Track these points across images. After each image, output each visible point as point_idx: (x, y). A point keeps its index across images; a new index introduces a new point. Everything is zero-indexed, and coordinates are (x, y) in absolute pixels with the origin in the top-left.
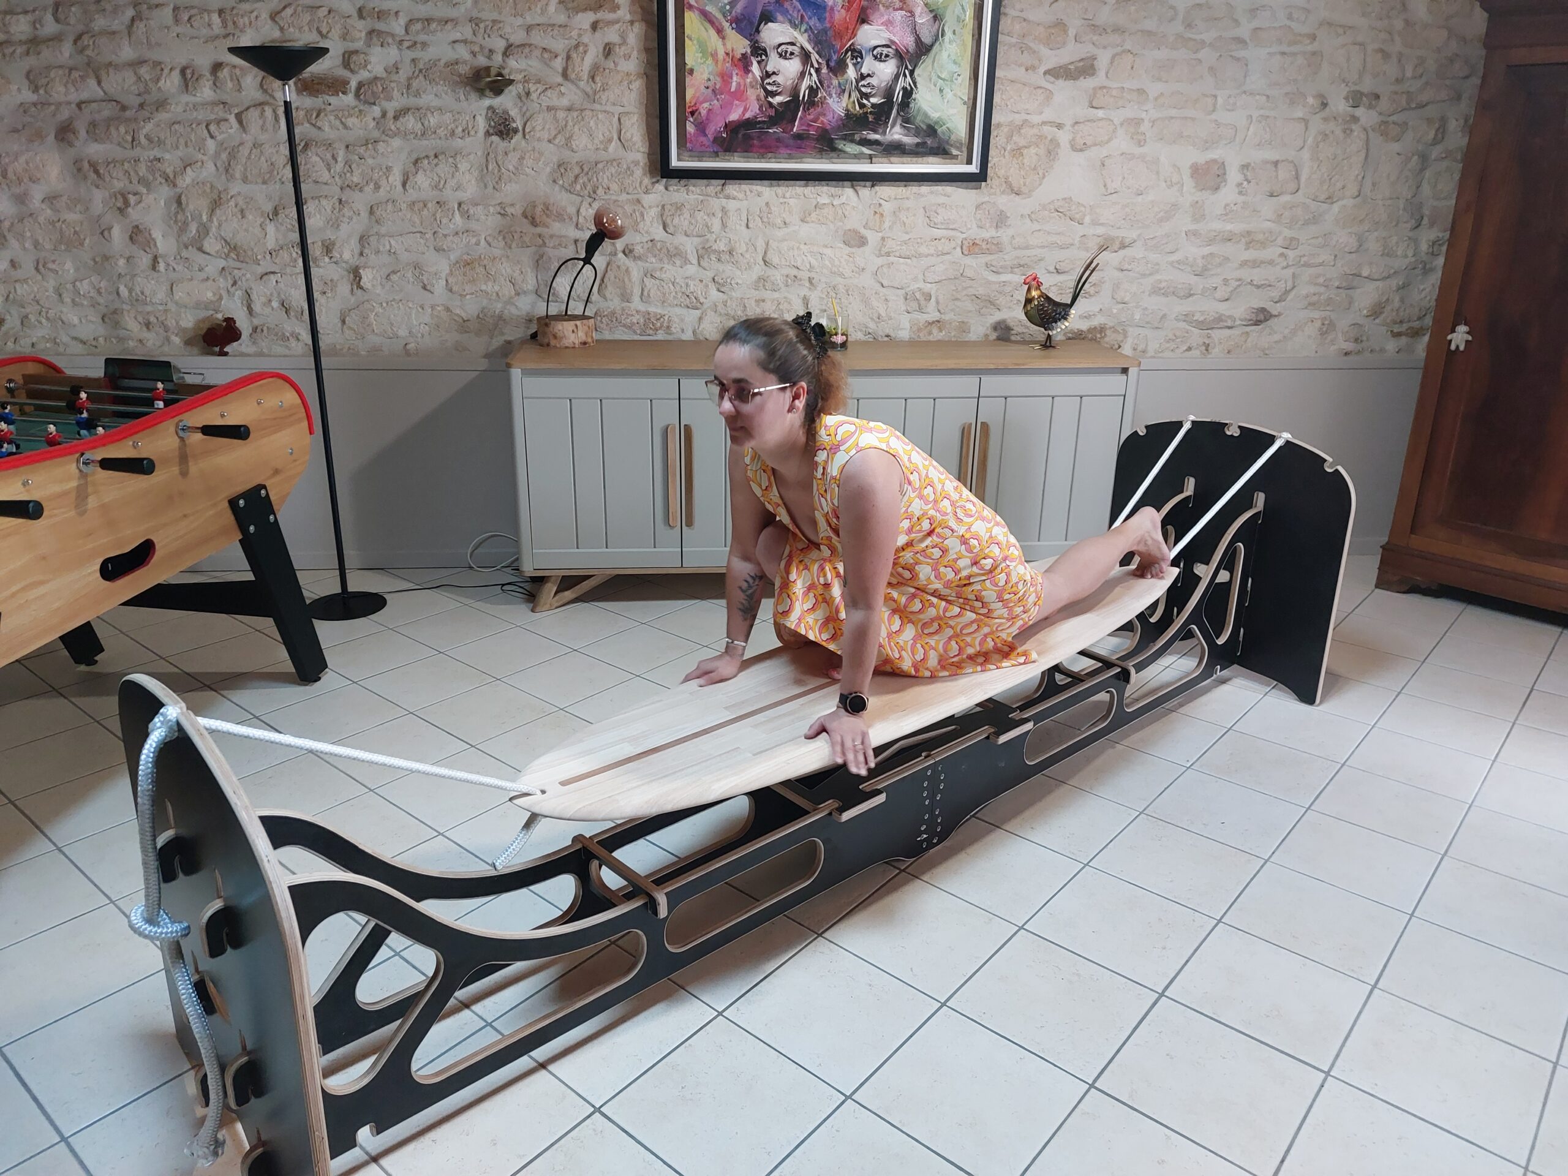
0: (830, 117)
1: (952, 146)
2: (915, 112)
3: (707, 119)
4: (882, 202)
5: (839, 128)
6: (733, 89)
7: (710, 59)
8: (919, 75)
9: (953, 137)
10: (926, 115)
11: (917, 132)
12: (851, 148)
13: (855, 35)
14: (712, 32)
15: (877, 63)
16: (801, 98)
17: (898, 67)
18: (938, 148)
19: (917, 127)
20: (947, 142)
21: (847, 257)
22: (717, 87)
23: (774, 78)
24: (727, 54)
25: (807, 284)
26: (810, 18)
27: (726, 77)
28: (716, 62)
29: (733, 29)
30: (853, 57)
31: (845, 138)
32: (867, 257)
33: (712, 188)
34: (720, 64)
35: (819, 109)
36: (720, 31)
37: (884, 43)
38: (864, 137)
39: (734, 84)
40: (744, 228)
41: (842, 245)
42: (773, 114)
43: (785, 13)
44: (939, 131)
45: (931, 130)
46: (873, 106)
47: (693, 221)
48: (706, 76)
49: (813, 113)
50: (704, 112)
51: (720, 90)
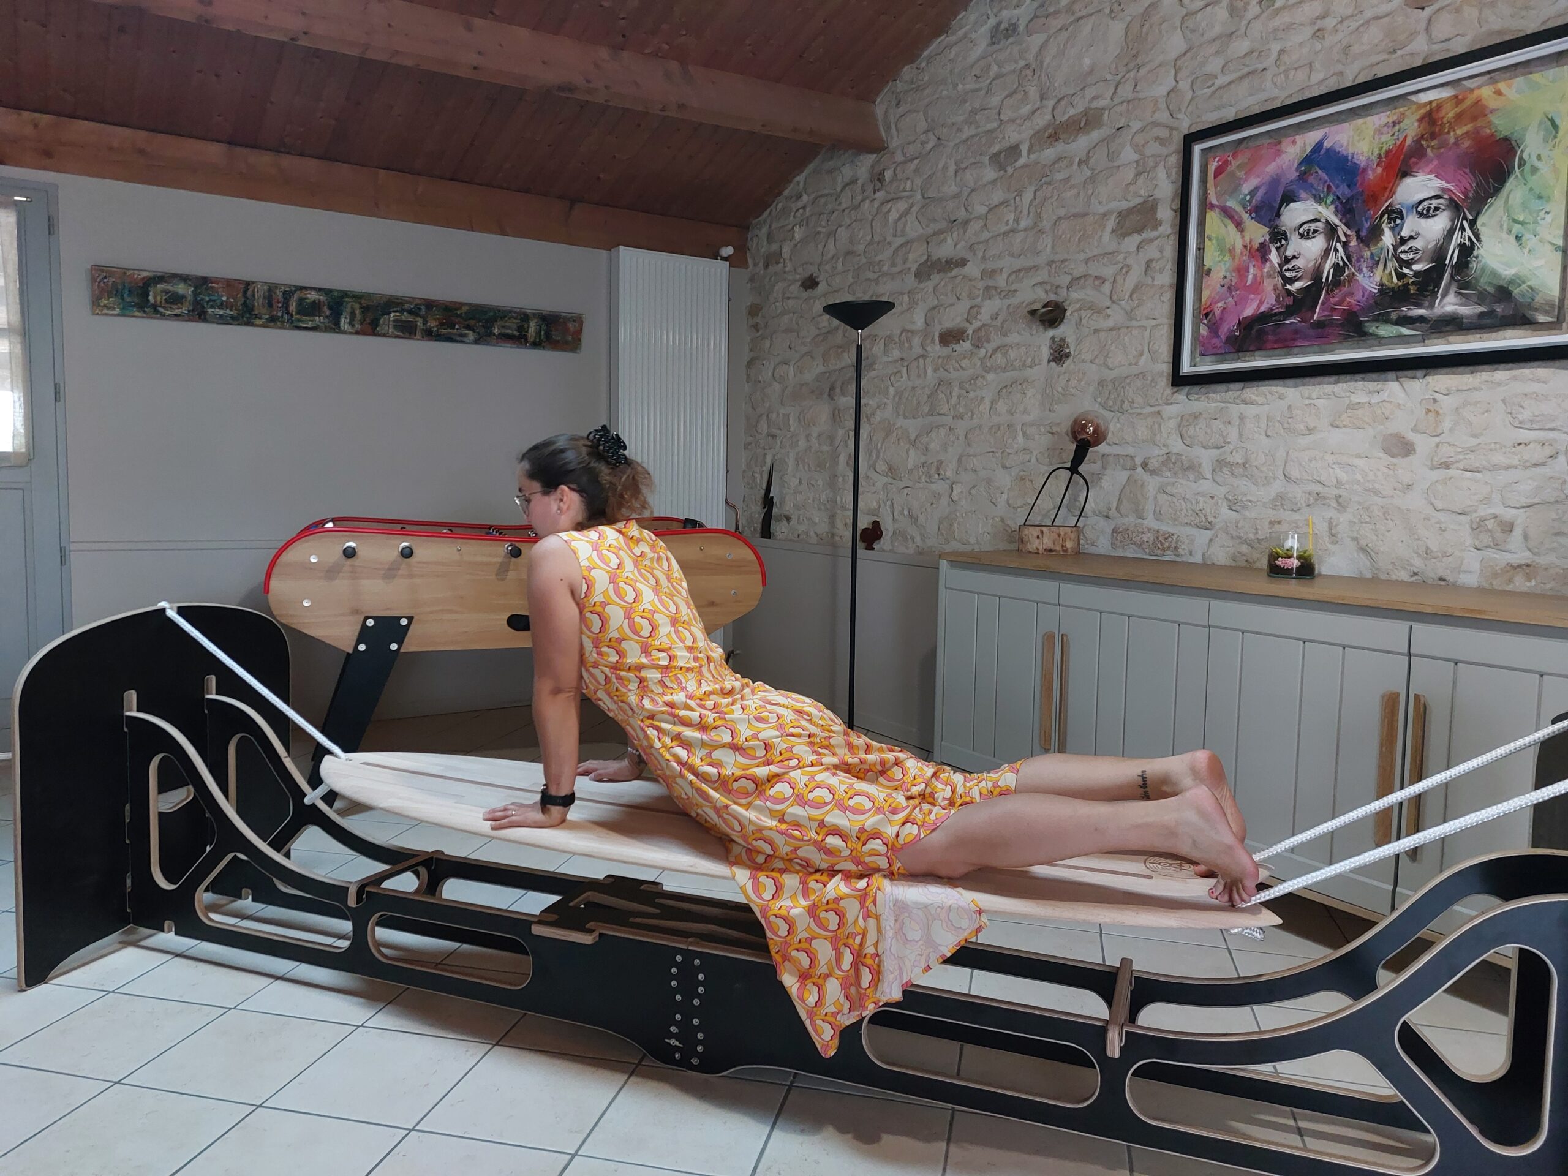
0: (1359, 295)
1: (1536, 310)
2: (1478, 272)
3: (1221, 319)
4: (1437, 396)
5: (1370, 309)
6: (1249, 283)
7: (1228, 255)
8: (1483, 225)
9: (1538, 299)
10: (1494, 273)
11: (1481, 298)
12: (1385, 330)
13: (1394, 193)
14: (1231, 227)
15: (1423, 221)
16: (1324, 280)
17: (1453, 221)
18: (1514, 316)
19: (1480, 293)
20: (1529, 306)
21: (1386, 470)
22: (1233, 284)
23: (1294, 263)
24: (1245, 247)
25: (1334, 504)
26: (1337, 187)
27: (1242, 271)
28: (1233, 257)
29: (1252, 218)
30: (1390, 220)
31: (1377, 319)
32: (1413, 468)
33: (1231, 393)
34: (1237, 258)
35: (1345, 289)
36: (1239, 225)
37: (1433, 194)
38: (1404, 313)
39: (1250, 277)
40: (1263, 437)
41: (1382, 455)
42: (1291, 303)
43: (1309, 188)
44: (1516, 292)
45: (1504, 293)
46: (1417, 274)
47: (1209, 431)
48: (1222, 274)
49: (1338, 294)
50: (1218, 312)
51: (1237, 287)
